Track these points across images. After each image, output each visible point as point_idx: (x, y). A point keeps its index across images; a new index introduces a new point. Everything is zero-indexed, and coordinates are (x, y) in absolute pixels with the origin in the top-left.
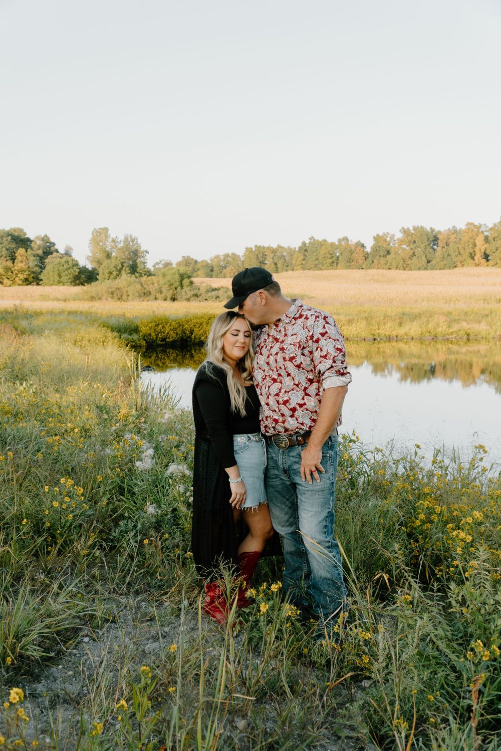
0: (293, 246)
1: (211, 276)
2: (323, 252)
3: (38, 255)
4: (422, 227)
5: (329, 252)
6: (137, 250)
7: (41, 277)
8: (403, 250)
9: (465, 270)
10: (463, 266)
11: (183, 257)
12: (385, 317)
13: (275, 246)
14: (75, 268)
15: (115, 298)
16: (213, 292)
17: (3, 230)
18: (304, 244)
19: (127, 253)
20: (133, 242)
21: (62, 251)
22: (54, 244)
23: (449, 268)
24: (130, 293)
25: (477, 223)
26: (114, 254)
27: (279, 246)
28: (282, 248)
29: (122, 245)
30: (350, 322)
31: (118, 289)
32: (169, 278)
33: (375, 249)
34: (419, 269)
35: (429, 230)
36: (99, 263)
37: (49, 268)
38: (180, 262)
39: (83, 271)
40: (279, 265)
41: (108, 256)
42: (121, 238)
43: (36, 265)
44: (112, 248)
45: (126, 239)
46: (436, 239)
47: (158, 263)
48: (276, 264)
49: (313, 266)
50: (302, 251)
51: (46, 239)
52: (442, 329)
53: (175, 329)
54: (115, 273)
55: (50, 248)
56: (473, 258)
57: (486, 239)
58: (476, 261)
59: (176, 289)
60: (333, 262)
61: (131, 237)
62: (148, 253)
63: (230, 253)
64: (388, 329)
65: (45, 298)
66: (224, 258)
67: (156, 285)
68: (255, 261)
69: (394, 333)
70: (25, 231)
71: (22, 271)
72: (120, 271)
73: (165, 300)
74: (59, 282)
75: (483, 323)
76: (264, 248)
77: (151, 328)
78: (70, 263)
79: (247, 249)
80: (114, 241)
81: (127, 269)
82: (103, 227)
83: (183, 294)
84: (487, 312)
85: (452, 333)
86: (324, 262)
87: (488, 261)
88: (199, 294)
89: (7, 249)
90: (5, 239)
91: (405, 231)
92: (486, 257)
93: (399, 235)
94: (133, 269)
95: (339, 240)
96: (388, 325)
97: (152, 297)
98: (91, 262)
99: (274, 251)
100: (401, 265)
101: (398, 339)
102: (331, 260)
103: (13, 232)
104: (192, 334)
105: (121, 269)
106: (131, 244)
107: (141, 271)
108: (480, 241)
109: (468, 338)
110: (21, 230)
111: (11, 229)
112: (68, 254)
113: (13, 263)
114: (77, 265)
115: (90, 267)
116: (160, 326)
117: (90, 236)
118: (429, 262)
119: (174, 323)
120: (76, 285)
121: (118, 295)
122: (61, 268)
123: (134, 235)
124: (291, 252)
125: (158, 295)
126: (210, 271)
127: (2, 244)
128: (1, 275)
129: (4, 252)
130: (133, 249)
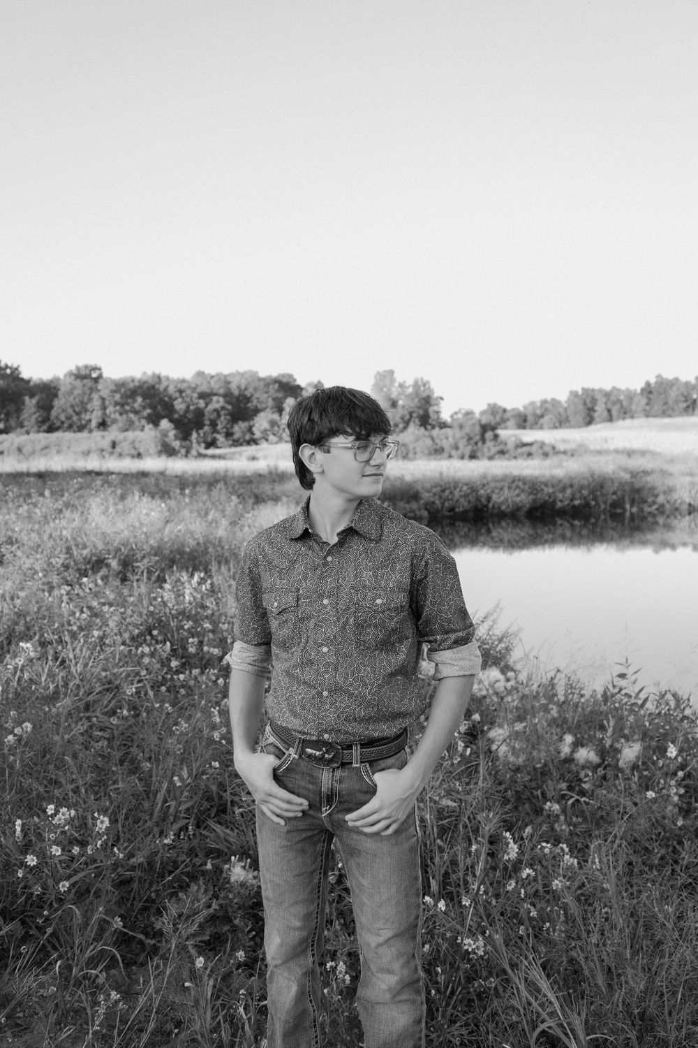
0: (632, 388)
1: (524, 428)
2: (673, 393)
5: (682, 394)
6: (429, 397)
11: (489, 405)
13: (608, 388)
16: (524, 448)
17: (271, 376)
18: (648, 384)
19: (417, 400)
20: (424, 386)
24: (418, 450)
26: (401, 402)
27: (613, 388)
28: (619, 390)
29: (410, 390)
32: (467, 430)
38: (485, 410)
40: (614, 413)
41: (395, 404)
42: (410, 382)
44: (399, 394)
45: (416, 385)
47: (456, 413)
48: (609, 411)
49: (660, 412)
50: (645, 393)
54: (401, 426)
59: (476, 444)
60: (688, 407)
61: (422, 380)
62: (442, 399)
63: (549, 399)
66: (542, 406)
67: (451, 439)
68: (582, 407)
70: (295, 377)
72: (407, 423)
73: (462, 458)
76: (593, 390)
77: (435, 494)
79: (571, 392)
80: (401, 386)
81: (417, 420)
82: (388, 369)
83: (486, 450)
86: (676, 408)
88: (505, 450)
89: (274, 399)
90: (271, 387)
94: (425, 421)
97: (445, 454)
99: (607, 395)
102: (685, 405)
103: (281, 378)
105: (409, 420)
106: (422, 388)
107: (434, 423)
110: (291, 376)
111: (280, 375)
113: (281, 415)
116: (447, 492)
119: (466, 487)
123: (426, 378)
124: (631, 396)
125: (454, 453)
126: (523, 421)
127: (267, 392)
128: (265, 431)
129: (270, 403)
130: (424, 395)
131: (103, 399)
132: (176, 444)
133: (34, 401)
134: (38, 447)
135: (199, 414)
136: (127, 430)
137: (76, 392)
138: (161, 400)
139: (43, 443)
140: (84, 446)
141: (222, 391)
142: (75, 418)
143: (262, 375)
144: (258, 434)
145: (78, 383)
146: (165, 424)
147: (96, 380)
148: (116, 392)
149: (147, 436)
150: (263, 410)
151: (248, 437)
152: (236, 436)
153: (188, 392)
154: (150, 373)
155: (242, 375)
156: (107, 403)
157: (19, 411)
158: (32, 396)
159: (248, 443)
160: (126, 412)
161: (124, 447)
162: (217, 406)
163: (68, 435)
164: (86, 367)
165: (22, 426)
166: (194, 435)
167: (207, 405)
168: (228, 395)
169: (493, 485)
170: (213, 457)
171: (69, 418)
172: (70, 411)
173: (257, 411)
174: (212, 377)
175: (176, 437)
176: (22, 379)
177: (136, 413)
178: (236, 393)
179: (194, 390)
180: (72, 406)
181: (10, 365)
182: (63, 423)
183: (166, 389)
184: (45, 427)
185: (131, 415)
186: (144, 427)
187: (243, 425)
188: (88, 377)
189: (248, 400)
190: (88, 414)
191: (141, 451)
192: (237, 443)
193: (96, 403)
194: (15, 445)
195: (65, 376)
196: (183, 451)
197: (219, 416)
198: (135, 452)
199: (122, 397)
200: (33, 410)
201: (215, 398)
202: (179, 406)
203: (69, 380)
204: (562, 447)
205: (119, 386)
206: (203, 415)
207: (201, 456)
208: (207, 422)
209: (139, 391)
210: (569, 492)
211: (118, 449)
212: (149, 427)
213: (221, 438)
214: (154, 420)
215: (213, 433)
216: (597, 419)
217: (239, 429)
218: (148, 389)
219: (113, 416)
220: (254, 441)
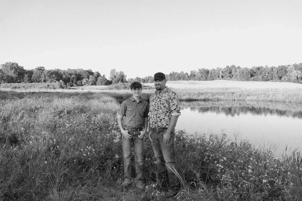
0: (167, 74)
1: (144, 83)
2: (176, 75)
3: (95, 77)
4: (204, 69)
5: (178, 76)
6: (123, 75)
7: (96, 83)
8: (199, 75)
9: (217, 81)
10: (216, 79)
11: (137, 77)
12: (194, 94)
16: (145, 87)
17: (86, 70)
18: (171, 73)
19: (120, 76)
21: (102, 76)
22: (100, 74)
23: (212, 80)
24: (121, 87)
25: (220, 68)
26: (117, 77)
29: (119, 74)
30: (184, 95)
31: (118, 86)
33: (191, 75)
34: (204, 80)
35: (206, 69)
36: (113, 79)
37: (98, 80)
38: (136, 79)
39: (108, 81)
41: (115, 77)
42: (119, 72)
43: (95, 80)
44: (116, 75)
45: (120, 72)
46: (208, 72)
47: (129, 79)
49: (173, 80)
50: (170, 75)
51: (98, 73)
52: (210, 98)
54: (117, 82)
56: (219, 77)
57: (222, 72)
58: (220, 78)
60: (179, 78)
62: (126, 76)
64: (195, 97)
65: (97, 89)
69: (197, 99)
71: (91, 81)
74: (101, 84)
75: (222, 96)
78: (104, 79)
80: (117, 73)
82: (114, 69)
84: (223, 93)
85: (213, 99)
86: (177, 78)
87: (223, 78)
90: (86, 72)
91: (199, 70)
92: (222, 77)
93: (198, 71)
94: (122, 81)
95: (181, 72)
96: (195, 96)
97: (127, 88)
100: (198, 79)
101: (198, 100)
103: (89, 71)
105: (119, 81)
106: (122, 73)
107: (124, 81)
108: (221, 72)
109: (218, 100)
110: (91, 70)
112: (104, 76)
113: (89, 79)
114: (106, 79)
115: (110, 80)
117: (110, 72)
118: (206, 78)
120: (106, 85)
121: (117, 88)
122: (102, 81)
126: (144, 81)
127: (85, 74)
128: (85, 83)
129: (86, 76)
130: (122, 75)
131: (45, 75)
132: (64, 86)
133: (27, 75)
134: (29, 86)
135: (69, 79)
136: (51, 82)
137: (38, 73)
138: (59, 75)
139: (30, 85)
140: (41, 86)
141: (74, 73)
142: (37, 79)
143: (84, 70)
144: (83, 84)
145: (38, 71)
146: (61, 81)
147: (43, 70)
148: (48, 73)
149: (57, 84)
150: (85, 78)
151: (81, 84)
152: (78, 84)
153: (66, 73)
154: (56, 69)
155: (79, 70)
156: (46, 76)
157: (23, 77)
158: (26, 74)
159: (81, 85)
160: (51, 78)
161: (51, 86)
162: (73, 77)
163: (36, 83)
164: (40, 67)
165: (24, 81)
166: (68, 84)
167: (71, 76)
168: (76, 74)
170: (73, 89)
171: (36, 79)
172: (36, 78)
173: (83, 78)
174: (72, 70)
175: (64, 84)
176: (24, 70)
177: (53, 78)
178: (78, 74)
179: (67, 73)
180: (37, 76)
181: (21, 66)
182: (34, 80)
183: (61, 73)
184: (30, 81)
185: (52, 79)
186: (56, 81)
187: (80, 81)
188: (41, 69)
190: (41, 78)
191: (55, 87)
192: (78, 85)
193: (43, 76)
194: (23, 86)
195: (35, 69)
196: (66, 87)
197: (74, 79)
198: (54, 88)
199: (49, 75)
200: (27, 77)
201: (73, 75)
202: (64, 77)
203: (36, 70)
205: (49, 72)
206: (70, 79)
207: (70, 89)
208: (71, 81)
209: (54, 73)
211: (49, 87)
212: (57, 82)
213: (74, 84)
214: (58, 80)
215: (72, 83)
217: (79, 82)
218: (56, 72)
219: (47, 79)
220: (82, 85)
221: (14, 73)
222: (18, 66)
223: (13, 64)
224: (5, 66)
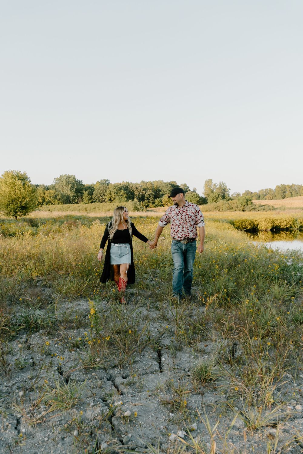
0: (300, 185)
1: (259, 200)
6: (225, 189)
11: (246, 191)
13: (291, 184)
14: (198, 197)
15: (217, 210)
16: (262, 207)
17: (168, 182)
19: (221, 190)
20: (223, 185)
21: (192, 190)
22: (188, 187)
24: (224, 208)
26: (214, 191)
27: (293, 184)
28: (295, 185)
29: (218, 186)
31: (218, 206)
32: (241, 201)
36: (208, 195)
38: (244, 193)
39: (201, 198)
40: (293, 193)
41: (212, 192)
42: (218, 183)
44: (214, 188)
45: (220, 184)
47: (234, 194)
48: (291, 193)
51: (185, 186)
53: (250, 224)
54: (215, 199)
55: (187, 189)
59: (244, 206)
61: (223, 183)
62: (229, 189)
63: (268, 188)
66: (265, 191)
67: (235, 204)
68: (281, 192)
70: (176, 182)
72: (217, 198)
73: (240, 211)
76: (285, 185)
77: (240, 223)
78: (196, 195)
79: (277, 186)
80: (214, 185)
81: (221, 197)
82: (210, 179)
83: (248, 208)
88: (255, 208)
89: (169, 190)
90: (168, 186)
94: (223, 197)
97: (234, 210)
98: (205, 194)
99: (290, 187)
104: (258, 226)
105: (218, 197)
107: (227, 198)
110: (175, 182)
111: (171, 182)
112: (194, 191)
114: (199, 196)
115: (204, 197)
117: (204, 183)
119: (250, 221)
121: (218, 209)
122: (192, 198)
123: (224, 182)
124: (299, 187)
125: (236, 209)
126: (259, 197)
127: (167, 188)
128: (167, 201)
129: (168, 192)
130: (222, 188)
131: (111, 191)
132: (139, 207)
133: (87, 192)
134: (92, 208)
136: (120, 202)
137: (101, 189)
138: (130, 191)
139: (94, 207)
140: (108, 208)
141: (151, 188)
142: (101, 198)
143: (165, 182)
144: (164, 203)
145: (102, 186)
146: (135, 200)
147: (108, 184)
148: (115, 189)
149: (130, 204)
150: (166, 194)
151: (160, 204)
152: (156, 204)
153: (139, 188)
154: (125, 182)
155: (158, 182)
156: (112, 192)
157: (82, 195)
158: (86, 191)
159: (160, 206)
160: (119, 196)
162: (150, 193)
163: (99, 204)
164: (104, 180)
165: (83, 201)
167: (146, 193)
168: (153, 189)
169: (259, 220)
170: (149, 211)
171: (99, 198)
172: (99, 195)
173: (163, 195)
174: (147, 183)
175: (139, 204)
176: (82, 185)
177: (122, 196)
178: (156, 188)
179: (141, 187)
181: (79, 180)
182: (97, 200)
183: (131, 188)
184: (91, 201)
187: (159, 200)
188: (106, 184)
189: (160, 191)
190: (105, 196)
192: (156, 206)
193: (108, 192)
194: (84, 208)
195: (96, 183)
196: (142, 209)
197: (150, 197)
199: (116, 191)
200: (87, 195)
201: (148, 190)
202: (136, 193)
203: (98, 185)
204: (276, 207)
205: (116, 186)
206: (144, 196)
207: (145, 211)
208: (146, 199)
209: (123, 188)
210: (285, 222)
212: (130, 201)
213: (151, 204)
214: (128, 198)
215: (148, 202)
216: (287, 196)
217: (157, 201)
218: (126, 188)
219: (114, 197)
220: (163, 205)
221: (70, 190)
222: (76, 179)
223: (69, 177)
224: (59, 180)
